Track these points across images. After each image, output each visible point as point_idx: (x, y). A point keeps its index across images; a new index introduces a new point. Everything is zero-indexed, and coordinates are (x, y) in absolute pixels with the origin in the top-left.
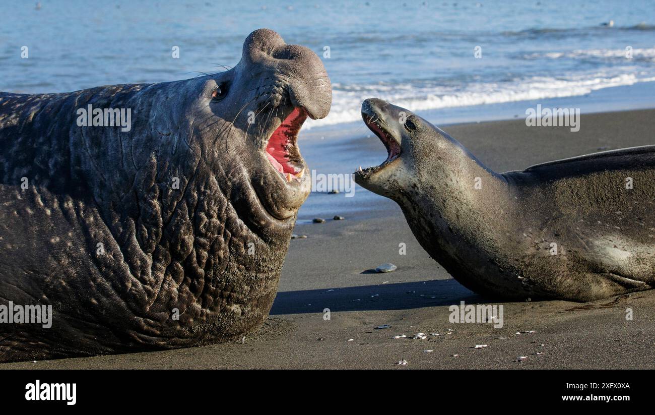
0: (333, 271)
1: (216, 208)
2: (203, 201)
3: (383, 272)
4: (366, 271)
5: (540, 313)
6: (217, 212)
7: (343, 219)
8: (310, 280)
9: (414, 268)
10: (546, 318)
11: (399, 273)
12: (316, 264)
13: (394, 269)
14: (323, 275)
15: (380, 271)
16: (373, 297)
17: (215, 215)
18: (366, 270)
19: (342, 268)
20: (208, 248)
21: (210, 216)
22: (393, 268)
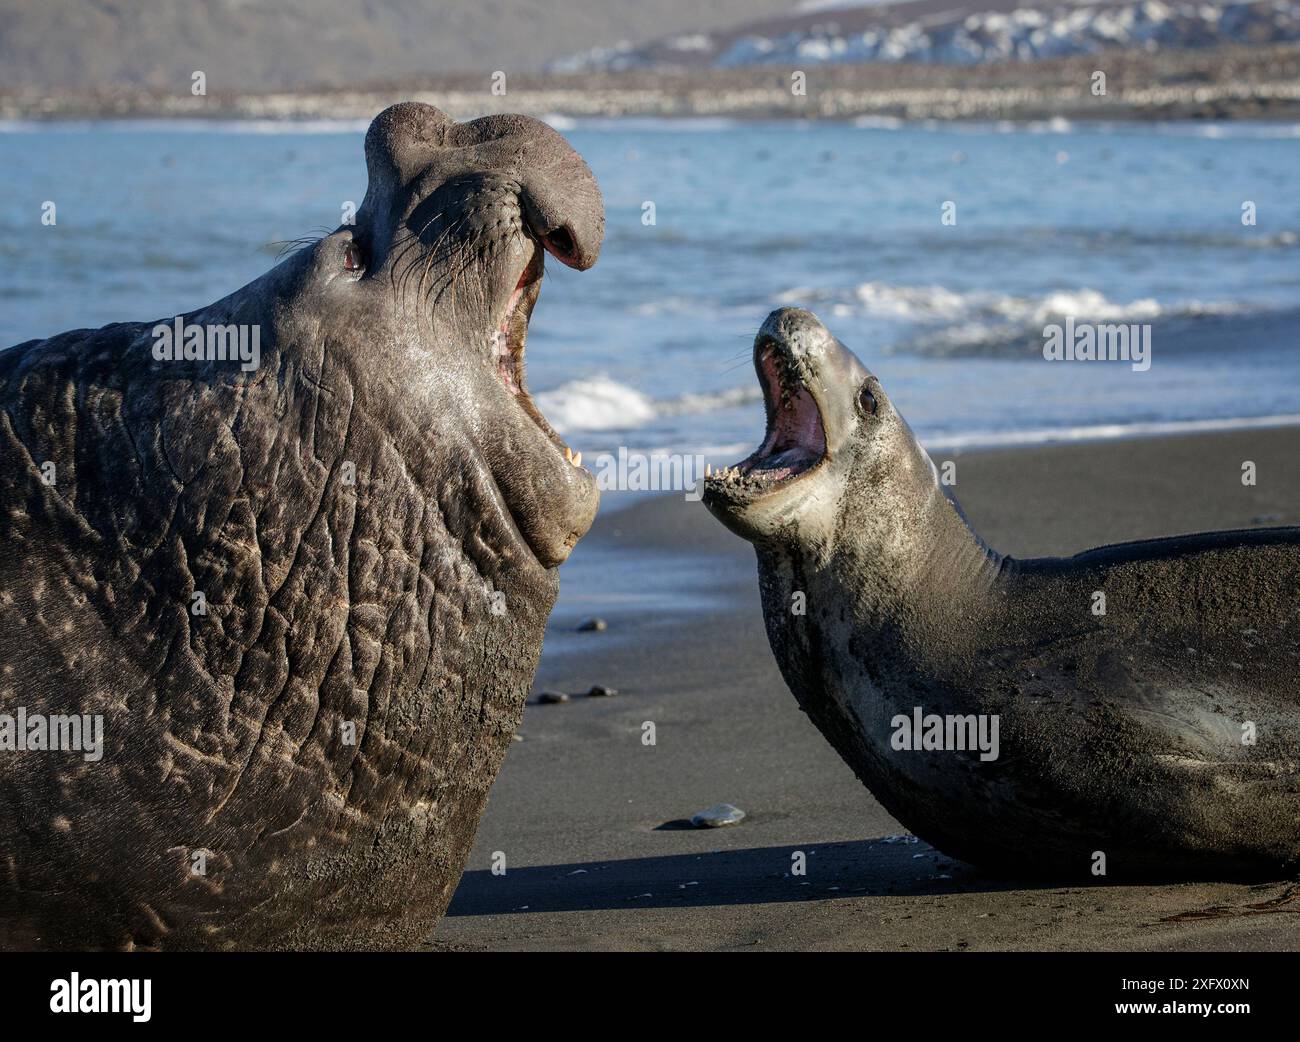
0: (587, 824)
1: (399, 523)
2: (368, 510)
3: (711, 827)
4: (667, 824)
5: (1096, 926)
6: (401, 531)
7: (613, 695)
8: (528, 846)
9: (787, 816)
10: (1112, 941)
11: (751, 828)
12: (543, 806)
13: (737, 820)
14: (561, 833)
15: (702, 825)
16: (683, 887)
17: (398, 542)
18: (668, 820)
19: (607, 817)
20: (383, 629)
21: (385, 544)
22: (735, 815)
